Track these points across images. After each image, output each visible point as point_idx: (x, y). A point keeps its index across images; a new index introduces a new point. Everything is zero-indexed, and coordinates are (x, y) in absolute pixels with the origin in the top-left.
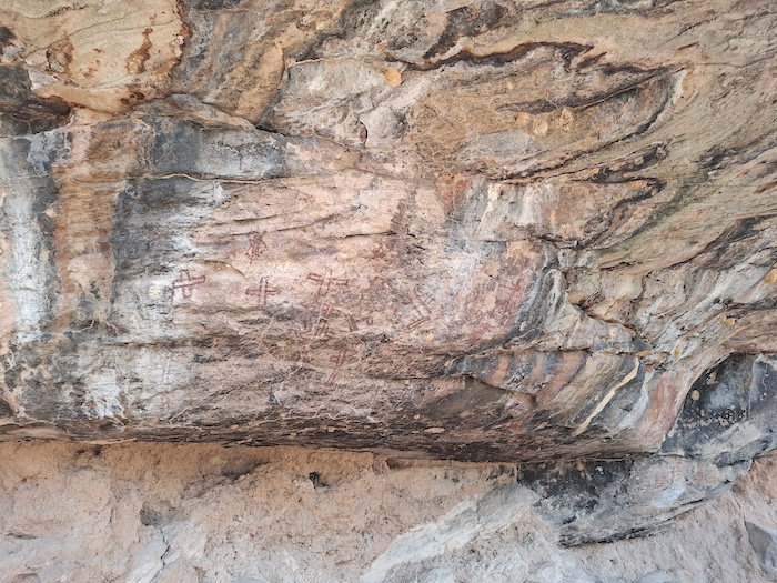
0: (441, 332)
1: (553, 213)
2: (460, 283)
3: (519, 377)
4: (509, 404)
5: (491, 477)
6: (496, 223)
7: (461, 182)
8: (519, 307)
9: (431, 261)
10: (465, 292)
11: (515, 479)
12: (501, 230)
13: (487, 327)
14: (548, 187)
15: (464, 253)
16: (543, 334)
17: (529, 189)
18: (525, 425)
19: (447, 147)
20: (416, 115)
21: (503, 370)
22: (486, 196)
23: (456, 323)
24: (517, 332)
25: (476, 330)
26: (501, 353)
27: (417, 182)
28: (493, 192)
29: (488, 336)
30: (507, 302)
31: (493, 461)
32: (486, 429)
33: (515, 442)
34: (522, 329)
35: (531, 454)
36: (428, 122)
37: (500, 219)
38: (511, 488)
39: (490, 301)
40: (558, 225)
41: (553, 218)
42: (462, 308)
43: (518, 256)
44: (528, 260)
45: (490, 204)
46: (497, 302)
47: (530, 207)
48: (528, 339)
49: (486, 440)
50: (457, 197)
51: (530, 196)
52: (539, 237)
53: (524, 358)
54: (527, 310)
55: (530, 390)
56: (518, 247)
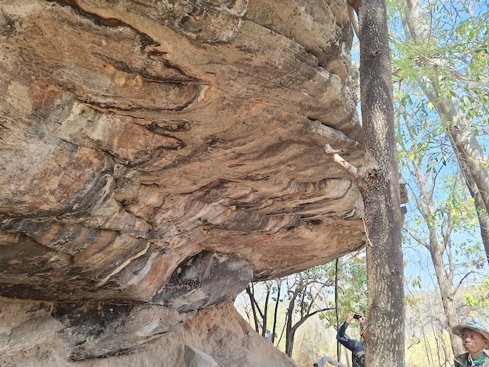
0: (4, 195)
1: (117, 138)
2: (32, 163)
3: (63, 241)
4: (52, 259)
5: (31, 311)
6: (73, 130)
7: (53, 91)
8: (77, 193)
9: (9, 139)
10: (34, 171)
11: (50, 313)
12: (77, 136)
13: (46, 201)
14: (118, 120)
15: (41, 142)
16: (89, 215)
17: (104, 117)
18: (62, 275)
19: (47, 61)
20: (24, 26)
21: (53, 234)
22: (70, 109)
23: (20, 192)
24: (70, 209)
25: (37, 201)
26: (54, 222)
28: (77, 108)
29: (46, 207)
30: (68, 187)
31: (36, 299)
32: (31, 275)
33: (54, 286)
34: (74, 208)
35: (65, 296)
36: (34, 36)
37: (78, 128)
38: (43, 319)
39: (54, 183)
40: (119, 147)
41: (116, 141)
42: (28, 181)
43: (84, 158)
44: (91, 163)
45: (72, 116)
46: (60, 185)
47: (101, 128)
48: (77, 216)
49: (31, 283)
50: (47, 101)
51: (103, 122)
52: (103, 151)
53: (72, 229)
54: (82, 196)
55: (71, 251)
56: (86, 152)
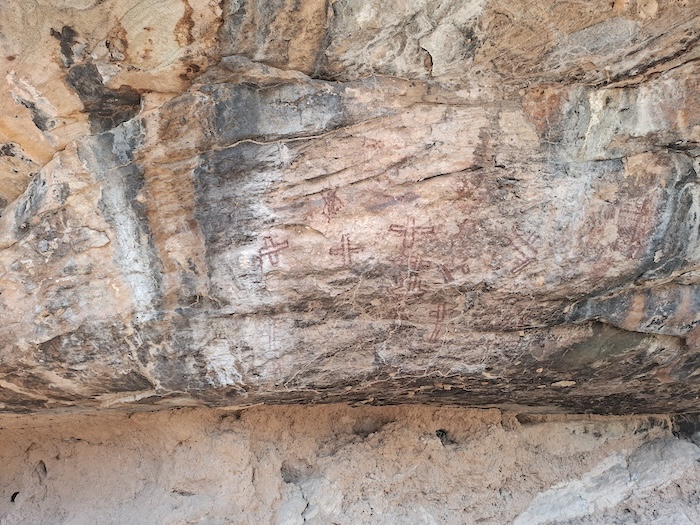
0: (553, 273)
1: (680, 114)
2: (569, 214)
3: (660, 317)
4: (651, 350)
5: (640, 431)
6: (606, 137)
7: (553, 97)
8: (650, 234)
9: (529, 193)
10: (577, 224)
11: (670, 432)
12: (614, 145)
13: (611, 263)
14: (669, 82)
15: (569, 178)
16: (685, 263)
17: (643, 90)
18: (674, 372)
19: (529, 57)
20: (485, 26)
21: (638, 311)
22: (588, 108)
23: (570, 261)
24: (651, 264)
25: (598, 266)
26: (633, 291)
27: (499, 105)
28: (596, 100)
29: (613, 272)
30: (633, 229)
31: (640, 413)
32: (627, 379)
33: (665, 391)
34: (657, 259)
35: (687, 404)
36: (501, 31)
37: (610, 132)
38: (666, 443)
39: (611, 231)
40: (689, 127)
41: (680, 120)
42: (575, 242)
43: (639, 173)
44: (653, 176)
45: (594, 117)
46: (621, 231)
47: (646, 112)
48: (667, 271)
49: (628, 392)
50: (551, 115)
51: (645, 99)
52: (665, 147)
53: (664, 295)
54: (660, 236)
55: (677, 331)
56: (640, 162)
